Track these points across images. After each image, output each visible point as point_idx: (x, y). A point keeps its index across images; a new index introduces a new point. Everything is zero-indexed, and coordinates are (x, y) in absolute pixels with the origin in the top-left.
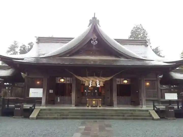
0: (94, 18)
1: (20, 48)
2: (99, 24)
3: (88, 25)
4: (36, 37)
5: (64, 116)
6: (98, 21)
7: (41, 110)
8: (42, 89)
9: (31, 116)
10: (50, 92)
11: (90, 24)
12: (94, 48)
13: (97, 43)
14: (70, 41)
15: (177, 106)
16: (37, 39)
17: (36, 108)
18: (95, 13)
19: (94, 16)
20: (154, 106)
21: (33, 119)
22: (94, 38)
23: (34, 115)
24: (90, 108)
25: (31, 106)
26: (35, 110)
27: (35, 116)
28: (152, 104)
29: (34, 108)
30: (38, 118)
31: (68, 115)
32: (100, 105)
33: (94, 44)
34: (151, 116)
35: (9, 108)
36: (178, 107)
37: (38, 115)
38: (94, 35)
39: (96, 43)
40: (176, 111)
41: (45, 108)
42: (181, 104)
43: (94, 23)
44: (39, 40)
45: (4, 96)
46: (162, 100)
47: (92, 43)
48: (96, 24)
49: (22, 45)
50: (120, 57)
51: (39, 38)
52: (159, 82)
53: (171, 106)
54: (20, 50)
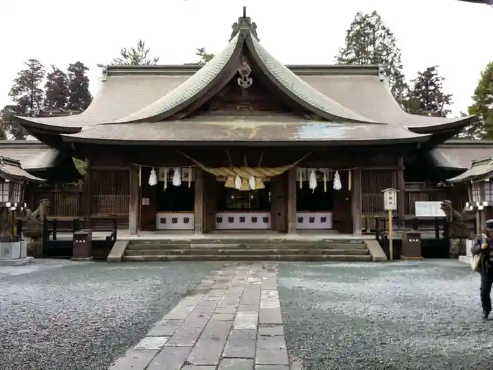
0: (245, 20)
1: (48, 81)
2: (256, 35)
3: (230, 38)
4: (101, 66)
6: (254, 26)
7: (131, 242)
9: (110, 256)
10: (144, 204)
11: (234, 34)
12: (245, 95)
13: (251, 83)
15: (434, 232)
16: (104, 72)
17: (118, 238)
18: (245, 8)
19: (244, 14)
20: (378, 233)
21: (114, 261)
22: (245, 72)
23: (116, 252)
25: (109, 234)
26: (116, 243)
27: (119, 256)
29: (115, 239)
30: (123, 260)
31: (188, 253)
33: (245, 85)
34: (368, 253)
36: (437, 235)
37: (125, 253)
38: (245, 63)
39: (249, 83)
41: (135, 238)
42: (443, 228)
43: (245, 30)
44: (109, 74)
45: (45, 216)
46: (409, 217)
47: (239, 83)
48: (249, 35)
49: (53, 71)
50: (307, 116)
51: (109, 68)
52: (401, 175)
53: (413, 231)
54: (48, 85)
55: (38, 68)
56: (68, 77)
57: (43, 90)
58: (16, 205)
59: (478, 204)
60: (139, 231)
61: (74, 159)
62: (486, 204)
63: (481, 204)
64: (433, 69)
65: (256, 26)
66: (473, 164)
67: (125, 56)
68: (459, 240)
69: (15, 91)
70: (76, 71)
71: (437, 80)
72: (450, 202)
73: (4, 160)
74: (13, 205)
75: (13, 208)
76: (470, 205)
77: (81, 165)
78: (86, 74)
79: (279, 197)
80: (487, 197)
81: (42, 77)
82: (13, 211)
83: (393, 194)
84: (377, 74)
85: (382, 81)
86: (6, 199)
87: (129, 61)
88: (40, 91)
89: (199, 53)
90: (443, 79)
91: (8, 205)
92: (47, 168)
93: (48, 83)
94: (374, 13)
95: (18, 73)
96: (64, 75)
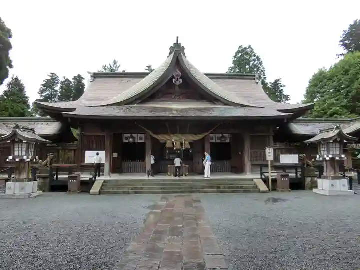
0: (177, 45)
2: (184, 54)
3: (168, 55)
4: (89, 73)
5: (136, 190)
7: (105, 181)
8: (105, 152)
9: (91, 191)
10: (114, 156)
11: (170, 54)
12: (177, 89)
14: (144, 77)
15: (295, 173)
16: (92, 77)
18: (178, 38)
19: (177, 41)
20: (262, 174)
21: (95, 194)
22: (177, 76)
23: (96, 188)
24: (173, 178)
25: (91, 176)
26: (96, 182)
27: (98, 190)
28: (260, 170)
29: (95, 180)
30: (100, 193)
31: (142, 189)
32: (188, 174)
33: (178, 84)
34: (257, 187)
35: (59, 180)
36: (297, 174)
37: (102, 189)
38: (177, 70)
39: (180, 82)
40: (291, 179)
41: (108, 178)
42: (301, 171)
43: (177, 51)
44: (95, 78)
45: (51, 164)
46: (277, 164)
47: (174, 82)
48: (180, 54)
49: (64, 80)
50: (216, 103)
51: (95, 74)
52: (272, 138)
53: (284, 174)
54: (61, 88)
55: (56, 79)
56: (73, 83)
57: (59, 91)
58: (30, 158)
59: (326, 156)
60: (111, 174)
61: (72, 129)
62: (331, 156)
63: (328, 157)
64: (278, 80)
65: (184, 49)
66: (321, 131)
67: (106, 70)
68: (310, 179)
69: (42, 91)
70: (77, 80)
71: (281, 86)
72: (305, 155)
73: (23, 128)
74: (28, 158)
75: (29, 160)
76: (320, 157)
77: (76, 133)
78: (84, 81)
79: (199, 152)
80: (331, 152)
81: (58, 83)
82: (29, 162)
83: (271, 150)
84: (254, 79)
85: (257, 83)
86: (24, 153)
87: (108, 71)
88: (56, 91)
89: (148, 68)
90: (285, 86)
91: (25, 158)
92: (55, 134)
93: (61, 86)
94: (250, 47)
95: (44, 81)
96: (71, 82)
